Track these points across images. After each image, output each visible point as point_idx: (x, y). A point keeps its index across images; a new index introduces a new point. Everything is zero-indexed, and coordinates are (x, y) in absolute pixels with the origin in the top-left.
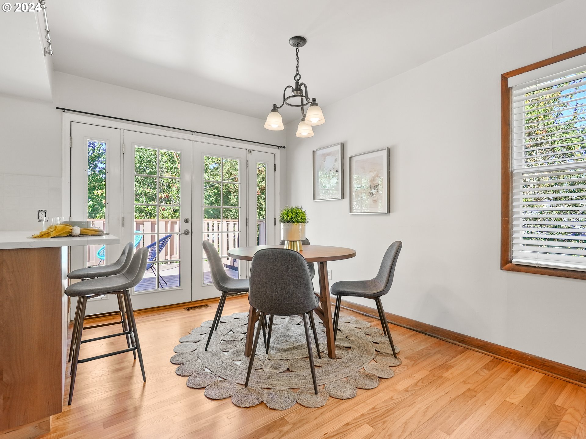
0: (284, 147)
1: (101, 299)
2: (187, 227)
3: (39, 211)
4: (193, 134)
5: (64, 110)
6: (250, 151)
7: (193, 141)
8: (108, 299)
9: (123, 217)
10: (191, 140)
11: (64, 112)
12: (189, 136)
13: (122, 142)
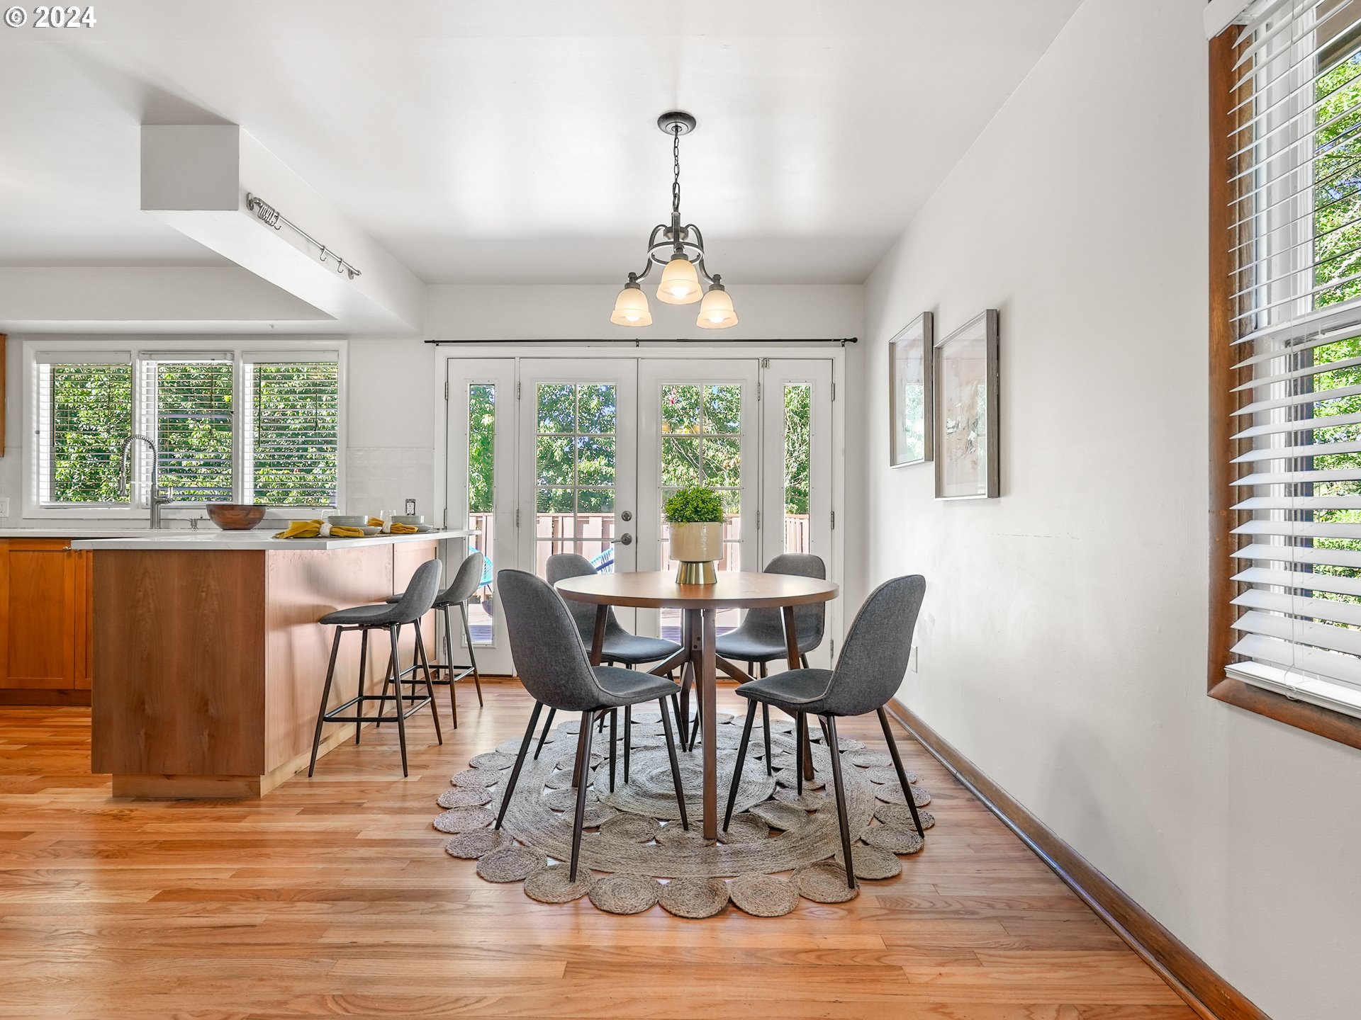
0: (855, 340)
1: (484, 646)
2: (629, 528)
3: (407, 501)
4: (638, 346)
5: (437, 342)
6: (765, 362)
7: (640, 359)
8: (494, 648)
9: (518, 510)
10: (634, 358)
11: (437, 345)
12: (632, 350)
13: (517, 381)
